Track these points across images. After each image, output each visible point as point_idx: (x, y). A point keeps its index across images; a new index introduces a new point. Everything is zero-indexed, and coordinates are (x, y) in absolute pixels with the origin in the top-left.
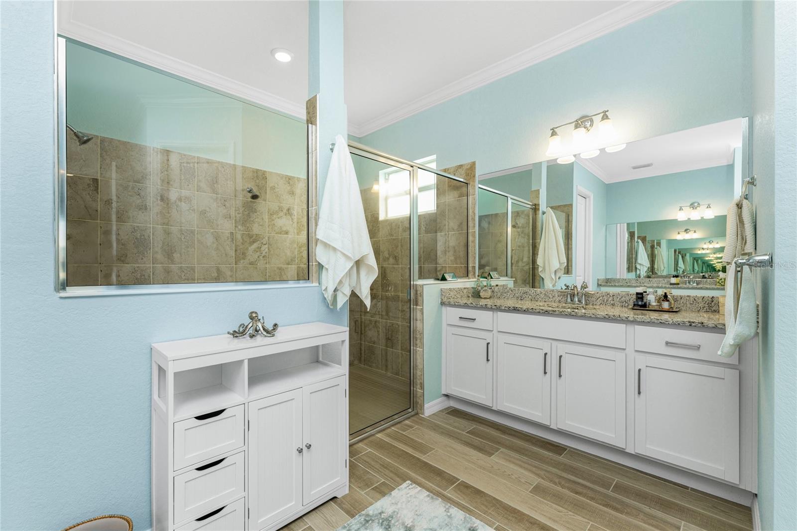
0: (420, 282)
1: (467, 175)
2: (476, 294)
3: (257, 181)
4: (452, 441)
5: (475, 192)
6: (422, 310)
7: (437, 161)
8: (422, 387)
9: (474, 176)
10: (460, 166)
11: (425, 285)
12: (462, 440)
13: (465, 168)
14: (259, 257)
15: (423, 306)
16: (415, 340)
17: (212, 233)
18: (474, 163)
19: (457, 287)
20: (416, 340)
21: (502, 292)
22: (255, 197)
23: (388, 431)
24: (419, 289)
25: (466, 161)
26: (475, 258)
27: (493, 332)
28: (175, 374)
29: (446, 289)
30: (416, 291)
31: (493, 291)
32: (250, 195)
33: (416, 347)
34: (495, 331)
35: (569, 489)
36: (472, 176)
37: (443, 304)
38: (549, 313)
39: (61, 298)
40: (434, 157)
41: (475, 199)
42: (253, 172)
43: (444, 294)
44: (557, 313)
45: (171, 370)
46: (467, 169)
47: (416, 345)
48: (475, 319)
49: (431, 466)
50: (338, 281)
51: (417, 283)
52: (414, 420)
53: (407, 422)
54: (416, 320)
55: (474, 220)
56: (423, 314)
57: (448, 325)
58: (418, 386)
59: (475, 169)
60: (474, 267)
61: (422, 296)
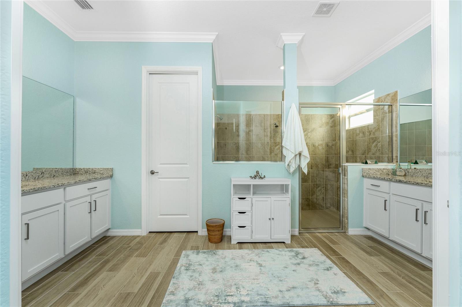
0: (347, 164)
1: (393, 99)
2: (394, 173)
3: (279, 119)
4: (353, 245)
5: (397, 109)
6: (347, 179)
7: (375, 93)
8: (347, 219)
9: (397, 100)
10: (388, 94)
11: (349, 165)
12: (360, 247)
13: (391, 95)
14: (279, 152)
15: (348, 177)
16: (343, 194)
17: (261, 143)
18: (397, 92)
19: (376, 168)
20: (345, 194)
21: (414, 173)
22: (277, 126)
23: (324, 234)
24: (346, 167)
25: (392, 91)
26: (397, 151)
27: (390, 194)
28: (233, 185)
29: (366, 169)
30: (345, 169)
31: (408, 172)
32: (275, 126)
33: (344, 198)
34: (391, 194)
35: (407, 280)
36: (395, 100)
37: (363, 176)
38: (419, 184)
39: (213, 164)
40: (373, 91)
41: (397, 114)
42: (277, 116)
43: (364, 171)
44: (424, 184)
45: (233, 183)
46: (392, 96)
47: (345, 197)
48: (380, 186)
49: (333, 248)
50: (289, 161)
51: (345, 165)
52: (341, 235)
53: (336, 234)
54: (345, 184)
55: (396, 127)
56: (347, 181)
57: (367, 188)
58: (346, 218)
59: (397, 96)
60: (397, 157)
61: (347, 171)
